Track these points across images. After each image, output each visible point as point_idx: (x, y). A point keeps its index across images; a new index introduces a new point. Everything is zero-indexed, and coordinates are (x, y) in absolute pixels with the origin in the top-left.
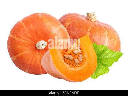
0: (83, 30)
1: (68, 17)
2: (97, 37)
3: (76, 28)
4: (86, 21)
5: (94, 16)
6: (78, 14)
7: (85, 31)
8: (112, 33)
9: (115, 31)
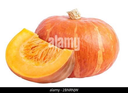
0: (68, 34)
1: (46, 23)
2: (87, 37)
3: (60, 33)
4: (69, 21)
5: (76, 13)
6: (57, 16)
7: (71, 33)
8: (104, 27)
9: (107, 24)
